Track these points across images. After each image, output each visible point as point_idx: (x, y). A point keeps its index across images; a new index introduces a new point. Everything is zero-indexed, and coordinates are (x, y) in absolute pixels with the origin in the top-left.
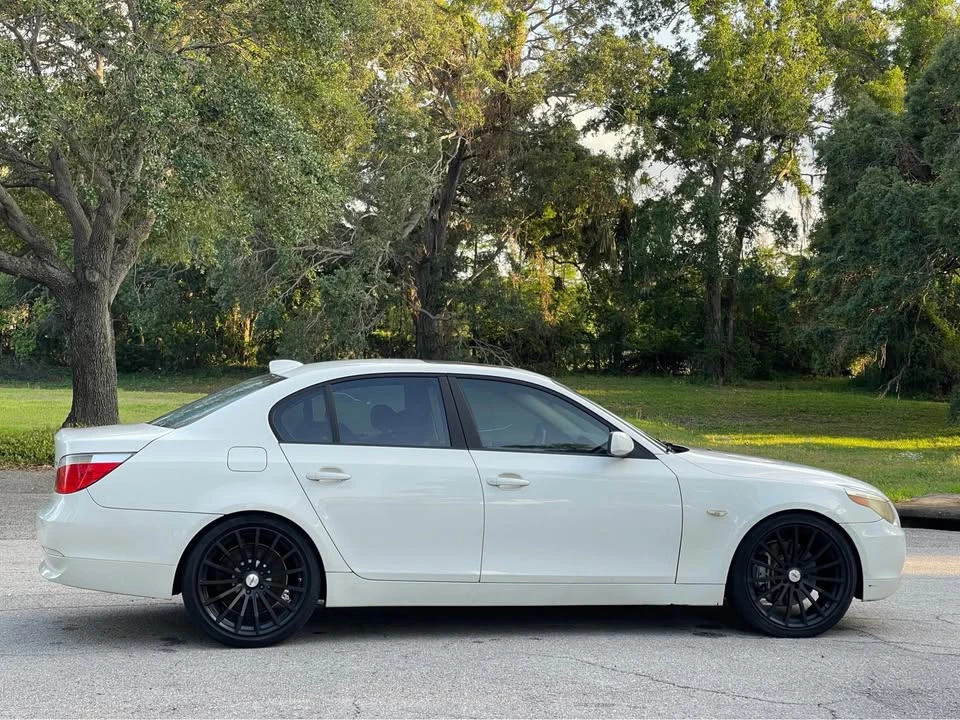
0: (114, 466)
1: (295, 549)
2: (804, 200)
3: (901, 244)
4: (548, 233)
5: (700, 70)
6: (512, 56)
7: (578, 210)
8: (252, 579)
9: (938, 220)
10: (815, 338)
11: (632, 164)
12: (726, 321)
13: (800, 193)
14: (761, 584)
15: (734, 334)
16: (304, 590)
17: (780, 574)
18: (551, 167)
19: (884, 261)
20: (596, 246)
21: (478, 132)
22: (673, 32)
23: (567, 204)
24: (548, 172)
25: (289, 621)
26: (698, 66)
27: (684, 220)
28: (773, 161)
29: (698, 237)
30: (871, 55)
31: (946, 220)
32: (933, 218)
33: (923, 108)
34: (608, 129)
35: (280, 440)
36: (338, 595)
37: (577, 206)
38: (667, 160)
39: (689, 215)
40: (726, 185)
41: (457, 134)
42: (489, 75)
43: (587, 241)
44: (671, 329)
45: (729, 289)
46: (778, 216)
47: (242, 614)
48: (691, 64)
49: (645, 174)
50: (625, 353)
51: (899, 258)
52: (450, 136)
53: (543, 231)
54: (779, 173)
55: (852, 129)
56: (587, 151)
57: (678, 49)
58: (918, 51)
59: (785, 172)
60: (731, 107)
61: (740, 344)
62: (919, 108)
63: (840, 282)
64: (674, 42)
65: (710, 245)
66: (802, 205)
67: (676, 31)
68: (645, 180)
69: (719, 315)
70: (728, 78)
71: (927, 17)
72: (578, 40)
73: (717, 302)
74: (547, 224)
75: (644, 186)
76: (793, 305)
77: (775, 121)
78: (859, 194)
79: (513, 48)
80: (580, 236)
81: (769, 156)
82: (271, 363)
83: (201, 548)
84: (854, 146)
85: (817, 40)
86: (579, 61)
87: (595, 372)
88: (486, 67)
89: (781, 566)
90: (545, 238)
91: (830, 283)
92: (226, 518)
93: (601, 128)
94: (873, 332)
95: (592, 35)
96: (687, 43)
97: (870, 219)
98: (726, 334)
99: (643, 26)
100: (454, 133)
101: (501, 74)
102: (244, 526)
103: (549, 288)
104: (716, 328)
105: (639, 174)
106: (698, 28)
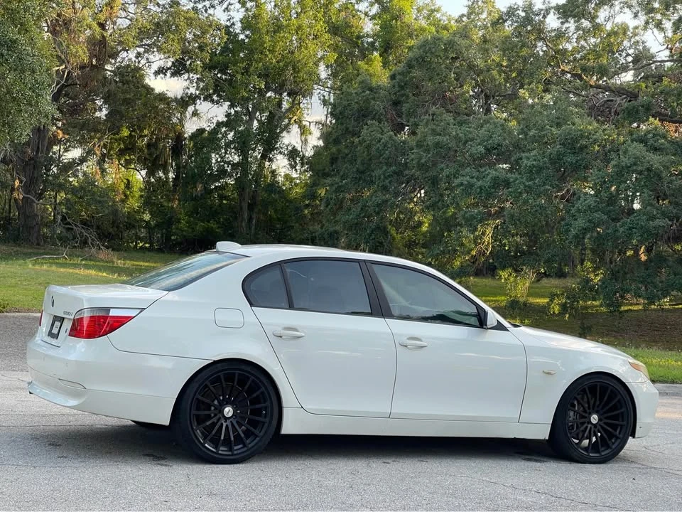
0: (130, 318)
1: (263, 389)
2: (303, 139)
3: (389, 176)
4: (122, 146)
5: (243, 40)
6: (111, 14)
7: (146, 132)
8: (228, 411)
9: (417, 160)
10: (326, 236)
11: (186, 101)
12: (250, 219)
13: (301, 134)
14: (570, 424)
15: (256, 229)
16: (267, 420)
17: (582, 417)
18: (130, 99)
19: (378, 186)
20: (157, 158)
21: (82, 67)
22: (224, 11)
23: (137, 127)
24: (127, 102)
25: (255, 445)
26: (242, 37)
27: (228, 145)
28: (288, 110)
29: (236, 159)
30: (357, 43)
31: (423, 161)
32: (412, 160)
33: (405, 84)
34: (173, 75)
35: (251, 305)
36: (291, 426)
37: (145, 129)
38: (212, 101)
39: (231, 142)
40: (256, 124)
41: (66, 68)
42: (95, 25)
43: (150, 155)
44: (209, 222)
45: (253, 198)
46: (290, 148)
47: (222, 438)
48: (236, 35)
49: (196, 110)
50: (173, 238)
51: (388, 184)
52: (61, 68)
53: (119, 144)
54: (291, 119)
55: (356, 93)
56: (153, 89)
57: (228, 24)
58: (388, 43)
59: (295, 118)
60: (266, 68)
61: (259, 236)
62: (403, 84)
63: (344, 198)
64: (226, 18)
65: (243, 165)
66: (302, 142)
67: (227, 9)
68: (195, 114)
69: (246, 215)
70: (265, 48)
71: (397, 21)
72: (152, 8)
73: (245, 206)
74: (122, 139)
75: (195, 119)
76: (306, 212)
77: (295, 82)
78: (363, 139)
79: (112, 8)
80: (146, 151)
81: (285, 105)
82: (218, 243)
83: (195, 385)
84: (357, 105)
85: (325, 29)
86: (161, 23)
87: (150, 250)
88: (94, 19)
89: (585, 412)
90: (120, 150)
91: (338, 199)
92: (215, 362)
93: (168, 74)
94: (368, 234)
95: (163, 5)
96: (234, 20)
97: (368, 156)
98: (250, 229)
99: (204, 4)
100: (64, 66)
101: (102, 26)
102: (226, 370)
103: (123, 186)
104: (244, 224)
105: (191, 109)
106: (243, 9)
